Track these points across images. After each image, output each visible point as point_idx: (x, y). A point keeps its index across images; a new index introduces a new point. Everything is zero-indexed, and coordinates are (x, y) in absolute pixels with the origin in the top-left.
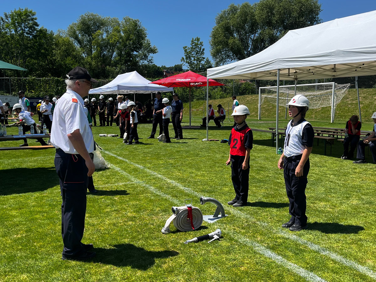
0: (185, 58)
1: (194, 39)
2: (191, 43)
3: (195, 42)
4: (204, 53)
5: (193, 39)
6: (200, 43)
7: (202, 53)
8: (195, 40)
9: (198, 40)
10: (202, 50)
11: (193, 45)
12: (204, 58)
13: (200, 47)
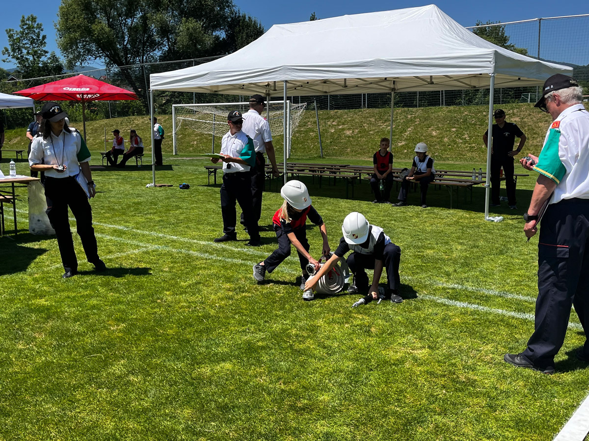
0: (9, 48)
1: (26, 18)
2: (20, 24)
3: (27, 22)
4: (45, 43)
5: (23, 17)
6: (38, 24)
7: (43, 43)
8: (28, 19)
9: (33, 19)
10: (41, 38)
11: (25, 27)
12: (46, 52)
13: (37, 31)
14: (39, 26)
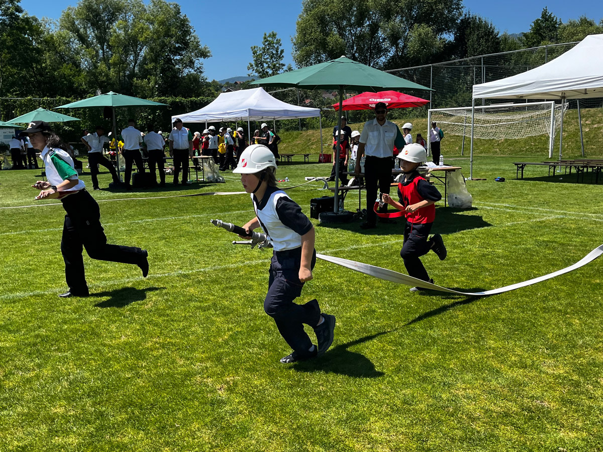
0: (253, 63)
1: (268, 35)
2: (263, 40)
3: (269, 39)
4: (283, 57)
5: (265, 35)
6: (277, 40)
7: (280, 57)
8: (270, 36)
9: (274, 35)
10: (279, 53)
11: (266, 44)
12: (284, 65)
13: (276, 46)
14: (278, 42)
